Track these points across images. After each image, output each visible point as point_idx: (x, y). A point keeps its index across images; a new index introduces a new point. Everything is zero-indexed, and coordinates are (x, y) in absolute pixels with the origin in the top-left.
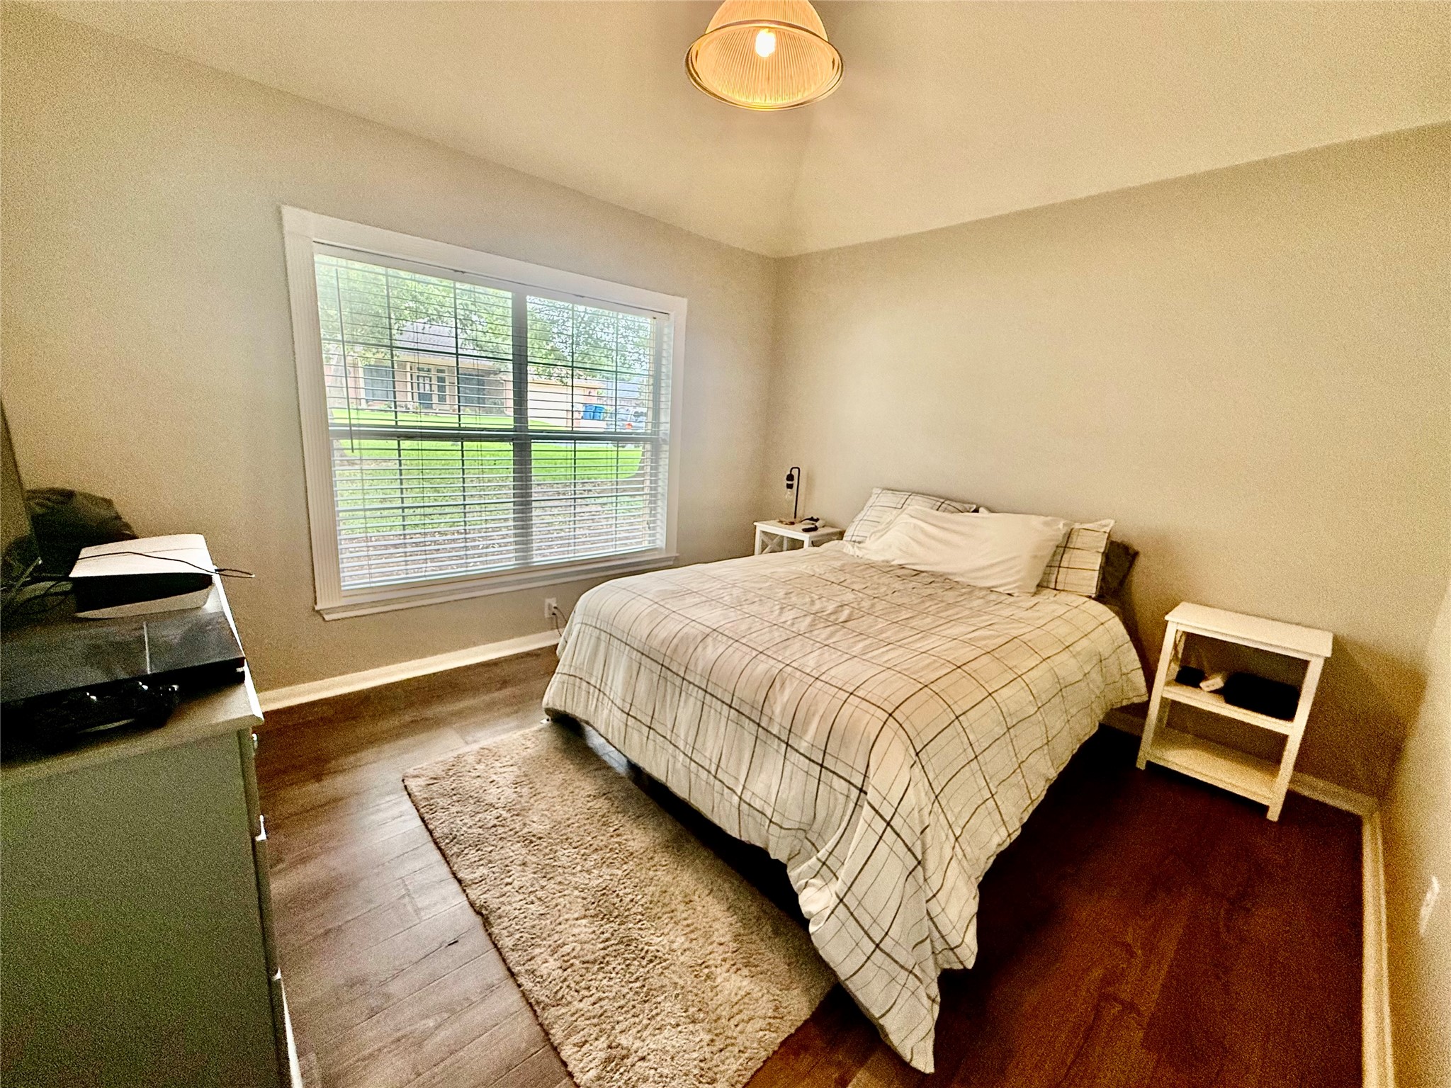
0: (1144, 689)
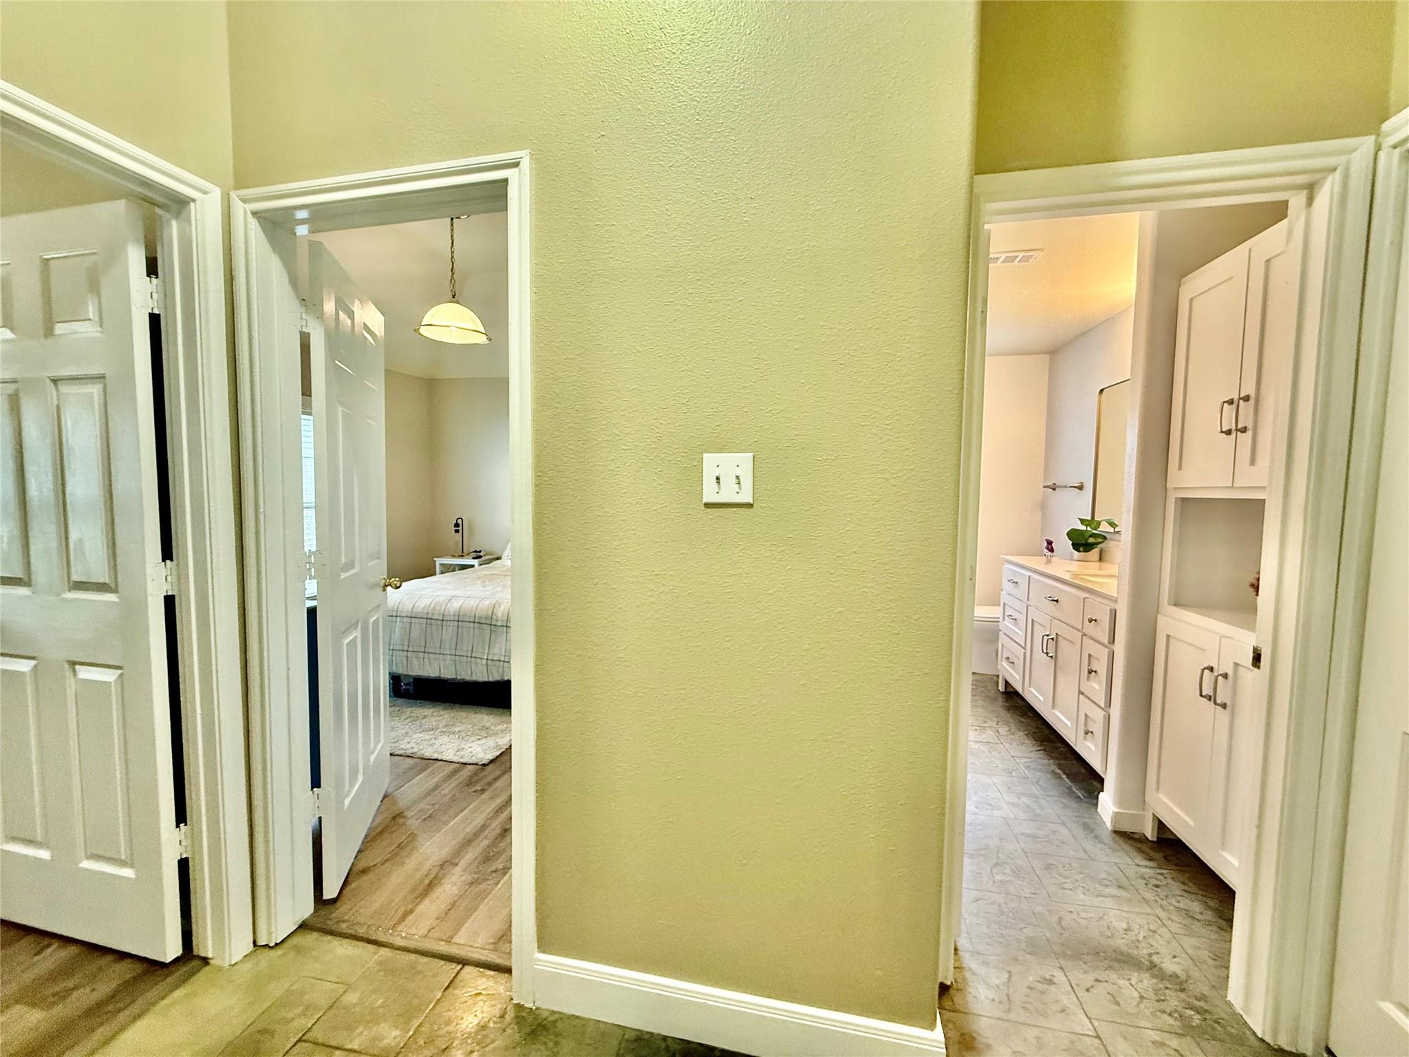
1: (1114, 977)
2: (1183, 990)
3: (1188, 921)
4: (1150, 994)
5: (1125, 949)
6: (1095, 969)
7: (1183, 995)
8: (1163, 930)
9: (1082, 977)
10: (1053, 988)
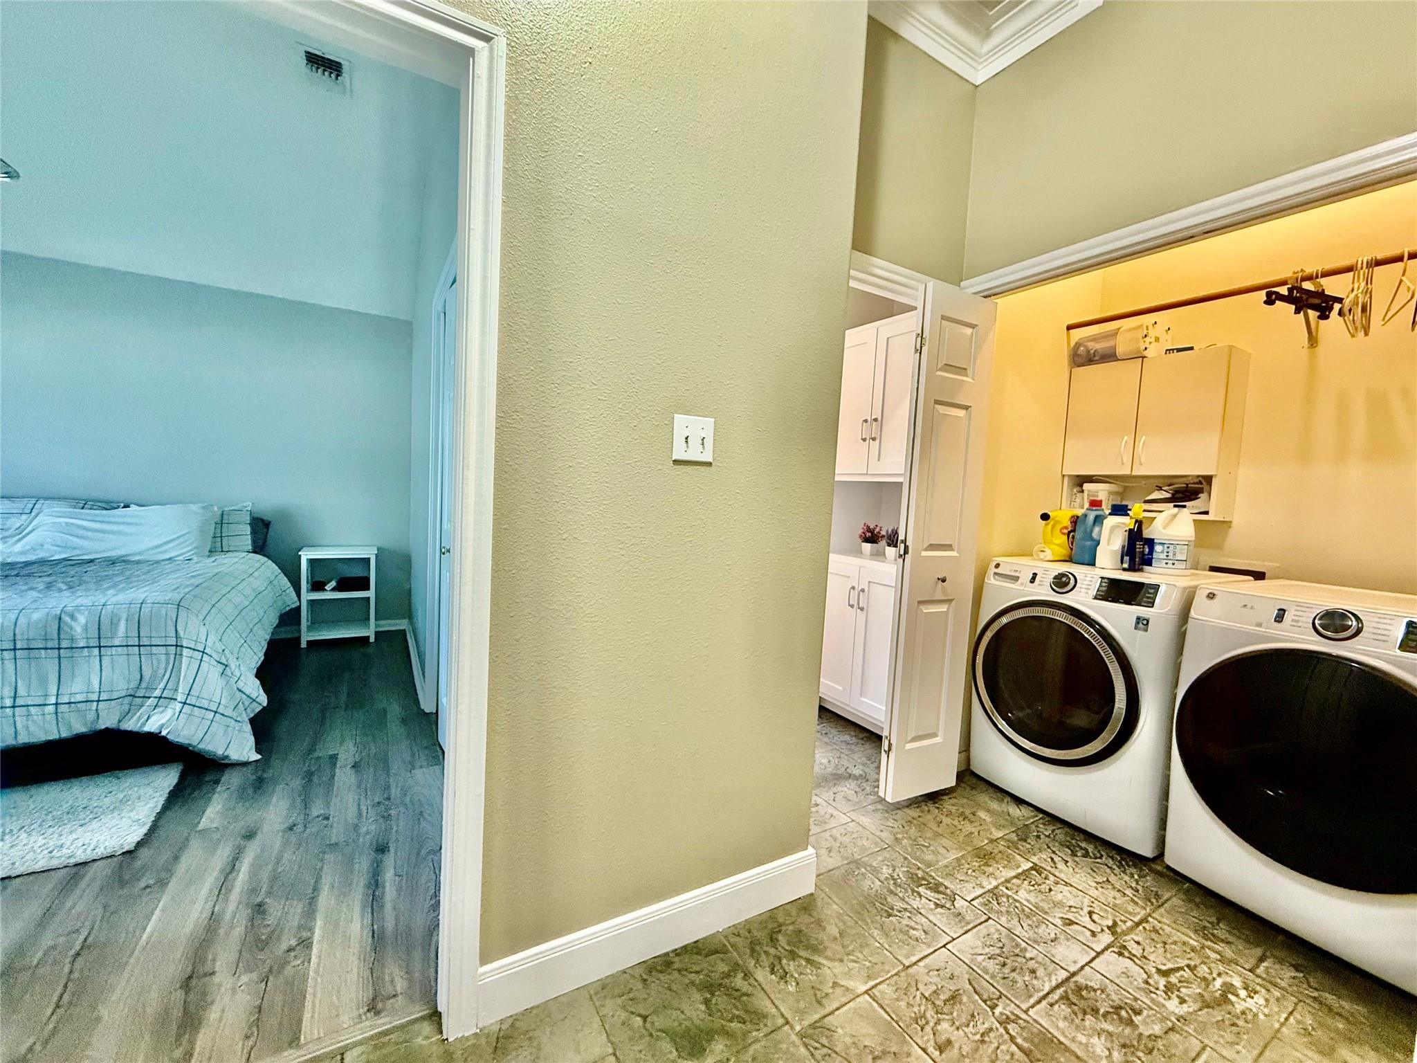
0: (296, 599)
1: (839, 789)
2: (867, 780)
3: (849, 747)
4: (858, 789)
5: (834, 772)
6: (829, 788)
7: (869, 783)
8: (842, 756)
9: (828, 795)
10: (819, 807)
